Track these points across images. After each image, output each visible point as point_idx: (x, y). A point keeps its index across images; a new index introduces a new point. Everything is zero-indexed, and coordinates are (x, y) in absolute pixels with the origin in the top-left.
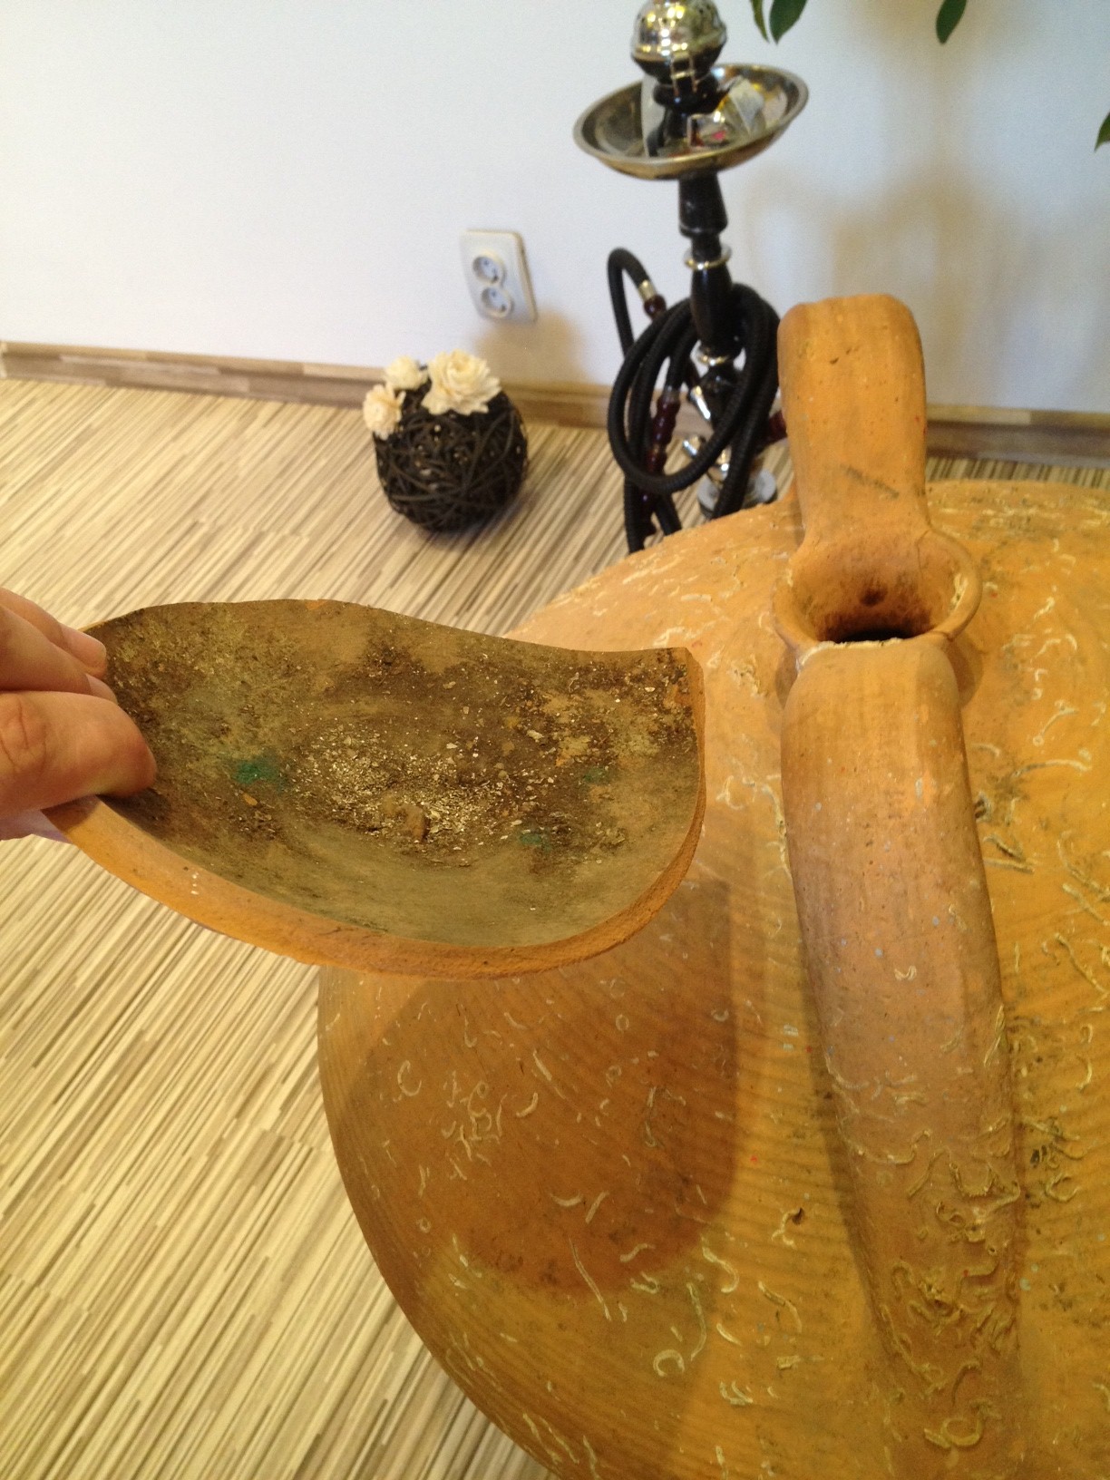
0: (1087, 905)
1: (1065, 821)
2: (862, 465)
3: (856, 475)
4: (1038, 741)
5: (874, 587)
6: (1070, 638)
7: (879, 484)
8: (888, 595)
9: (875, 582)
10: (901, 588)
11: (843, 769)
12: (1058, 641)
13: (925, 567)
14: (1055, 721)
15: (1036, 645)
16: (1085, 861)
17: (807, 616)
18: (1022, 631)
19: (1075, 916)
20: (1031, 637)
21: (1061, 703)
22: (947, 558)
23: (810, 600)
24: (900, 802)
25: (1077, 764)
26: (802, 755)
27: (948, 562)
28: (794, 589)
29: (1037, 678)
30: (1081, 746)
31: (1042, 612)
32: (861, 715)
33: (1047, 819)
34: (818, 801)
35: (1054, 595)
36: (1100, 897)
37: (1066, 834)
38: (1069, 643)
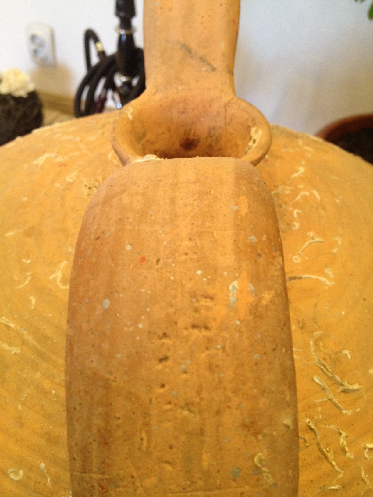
0: (331, 396)
1: (316, 323)
2: (193, 45)
3: (188, 50)
4: (296, 259)
5: (191, 137)
6: (315, 192)
7: (203, 59)
8: (200, 144)
9: (192, 132)
10: (210, 139)
11: (143, 259)
12: (307, 194)
13: (229, 124)
14: (308, 246)
15: (295, 193)
16: (331, 358)
17: (140, 146)
18: (284, 184)
19: (321, 404)
20: (290, 188)
21: (311, 234)
22: (246, 116)
23: (144, 135)
24: (208, 309)
25: (324, 279)
26: (98, 238)
27: (247, 120)
28: (132, 122)
29: (295, 215)
30: (326, 266)
31: (296, 175)
32: (173, 201)
33: (304, 320)
34: (106, 296)
35: (303, 166)
36: (341, 388)
37: (317, 333)
38: (314, 196)
